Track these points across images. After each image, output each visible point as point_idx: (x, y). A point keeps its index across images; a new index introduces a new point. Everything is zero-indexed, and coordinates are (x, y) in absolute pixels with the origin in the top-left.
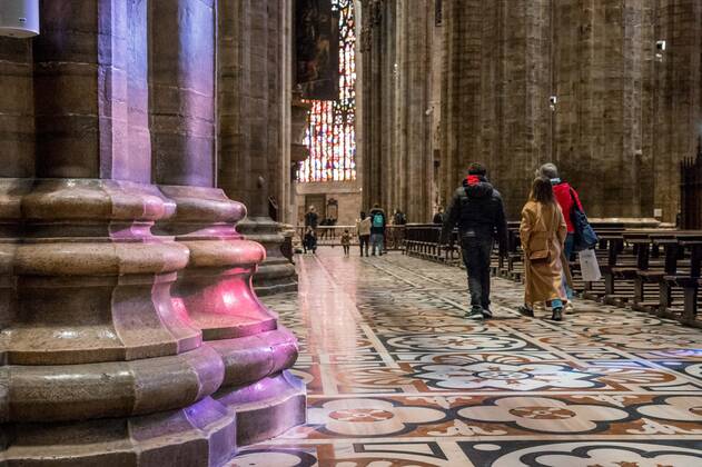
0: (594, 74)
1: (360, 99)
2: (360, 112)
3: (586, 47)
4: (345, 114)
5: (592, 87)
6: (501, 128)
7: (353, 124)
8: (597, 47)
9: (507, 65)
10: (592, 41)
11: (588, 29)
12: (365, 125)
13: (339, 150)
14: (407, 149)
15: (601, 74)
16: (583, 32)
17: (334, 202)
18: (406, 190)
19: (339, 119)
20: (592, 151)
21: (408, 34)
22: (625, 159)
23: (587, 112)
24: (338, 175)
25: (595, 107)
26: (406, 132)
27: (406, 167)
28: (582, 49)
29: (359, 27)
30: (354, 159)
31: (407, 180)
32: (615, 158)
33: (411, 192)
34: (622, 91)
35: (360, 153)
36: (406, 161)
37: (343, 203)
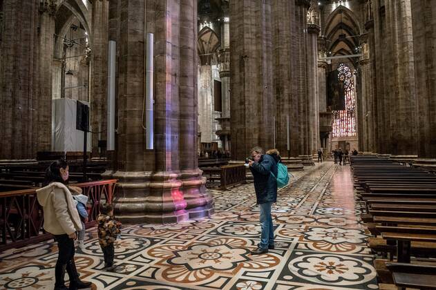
0: (401, 107)
1: (356, 108)
2: (356, 112)
3: (398, 99)
4: (351, 113)
5: (401, 112)
6: (384, 123)
7: (355, 116)
8: (402, 99)
9: (386, 101)
10: (400, 97)
11: (398, 93)
12: (358, 117)
13: (350, 126)
14: (367, 126)
15: (404, 107)
16: (397, 94)
17: (348, 144)
18: (368, 140)
19: (349, 115)
20: (402, 133)
21: (366, 87)
22: (413, 135)
23: (399, 120)
24: (350, 134)
25: (402, 118)
26: (367, 120)
27: (367, 132)
28: (397, 99)
29: (355, 83)
30: (355, 128)
31: (368, 136)
32: (410, 135)
33: (370, 141)
34: (411, 113)
35: (357, 126)
36: (367, 130)
37: (351, 144)
